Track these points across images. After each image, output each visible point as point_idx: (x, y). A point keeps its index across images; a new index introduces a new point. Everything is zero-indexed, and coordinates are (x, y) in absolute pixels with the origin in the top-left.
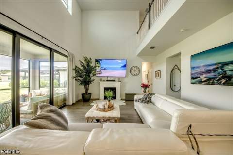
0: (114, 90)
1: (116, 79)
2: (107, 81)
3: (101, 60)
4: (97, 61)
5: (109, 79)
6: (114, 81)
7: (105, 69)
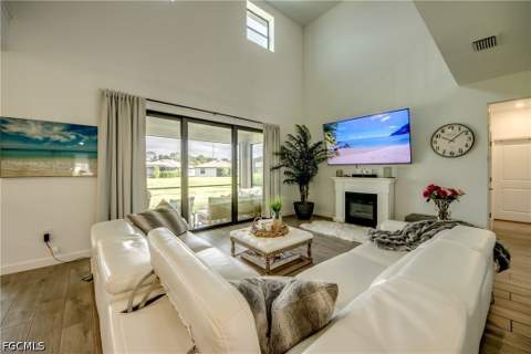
0: (371, 199)
1: (380, 171)
2: (354, 176)
3: (336, 124)
4: (327, 128)
5: (358, 172)
6: (374, 176)
7: (347, 146)
